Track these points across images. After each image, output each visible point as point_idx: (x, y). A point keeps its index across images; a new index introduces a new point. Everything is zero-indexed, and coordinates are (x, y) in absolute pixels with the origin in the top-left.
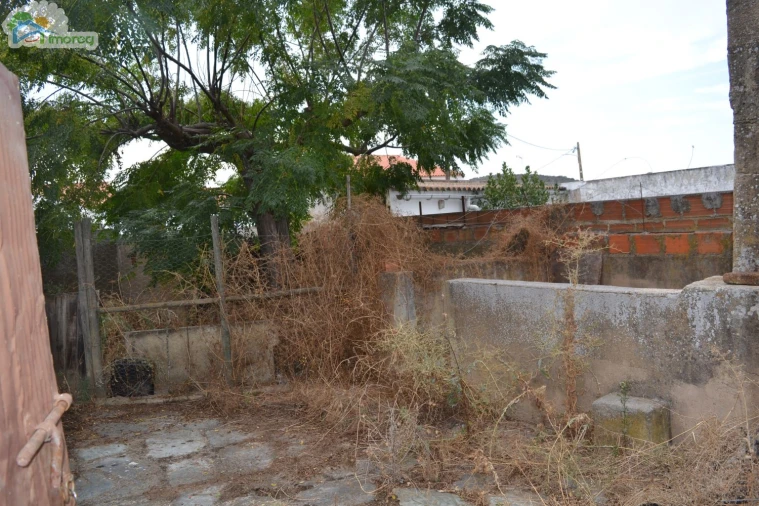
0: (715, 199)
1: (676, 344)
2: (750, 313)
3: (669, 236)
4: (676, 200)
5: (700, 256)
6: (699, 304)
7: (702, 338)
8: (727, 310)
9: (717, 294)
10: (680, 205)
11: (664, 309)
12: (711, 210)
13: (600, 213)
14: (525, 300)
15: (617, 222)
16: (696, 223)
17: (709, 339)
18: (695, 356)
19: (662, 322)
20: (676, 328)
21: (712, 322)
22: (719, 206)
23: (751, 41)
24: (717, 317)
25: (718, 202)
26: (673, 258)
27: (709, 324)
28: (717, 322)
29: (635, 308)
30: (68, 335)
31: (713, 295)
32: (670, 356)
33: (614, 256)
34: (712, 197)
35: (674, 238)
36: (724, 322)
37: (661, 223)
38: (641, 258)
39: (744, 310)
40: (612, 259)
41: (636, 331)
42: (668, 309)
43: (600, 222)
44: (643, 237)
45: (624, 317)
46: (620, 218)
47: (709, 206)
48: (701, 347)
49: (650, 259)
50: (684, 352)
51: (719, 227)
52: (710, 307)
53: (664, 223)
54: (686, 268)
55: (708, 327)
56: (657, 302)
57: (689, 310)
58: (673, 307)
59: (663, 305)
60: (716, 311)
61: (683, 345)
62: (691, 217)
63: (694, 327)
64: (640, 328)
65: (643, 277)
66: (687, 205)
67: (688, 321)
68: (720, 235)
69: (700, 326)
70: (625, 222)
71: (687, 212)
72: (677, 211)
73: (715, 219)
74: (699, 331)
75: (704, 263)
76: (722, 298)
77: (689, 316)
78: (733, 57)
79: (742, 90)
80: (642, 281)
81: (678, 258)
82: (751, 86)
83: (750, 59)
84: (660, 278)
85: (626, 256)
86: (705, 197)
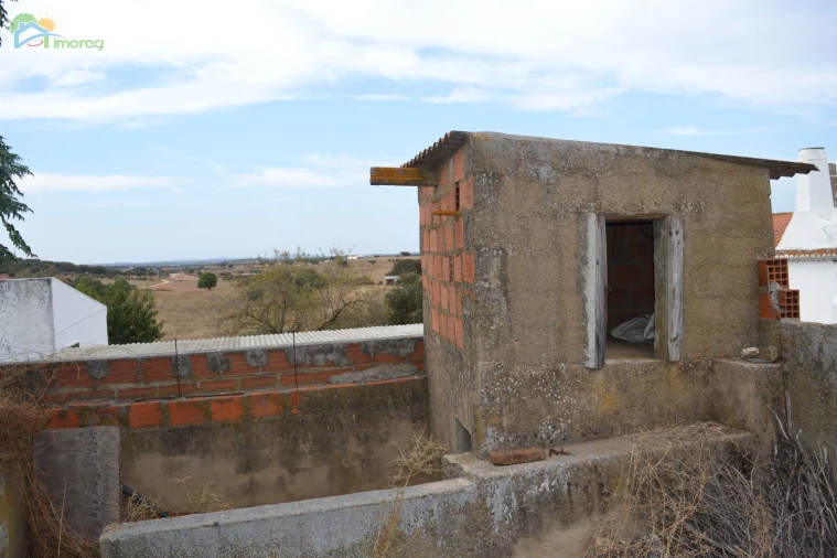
0: (261, 356)
1: (476, 536)
2: (541, 490)
3: (217, 401)
4: (214, 358)
5: (256, 420)
6: (498, 492)
7: (500, 523)
8: (523, 491)
9: (512, 479)
10: (218, 363)
11: (463, 505)
12: (256, 368)
13: (102, 374)
14: (274, 535)
15: (131, 386)
16: (239, 382)
17: (507, 522)
18: (496, 542)
19: (462, 518)
20: (475, 520)
21: (509, 505)
22: (265, 363)
23: (496, 244)
24: (515, 500)
25: (264, 359)
26: (223, 426)
27: (507, 508)
28: (515, 504)
29: (432, 511)
31: (509, 480)
32: (472, 550)
33: (138, 431)
34: (258, 354)
35: (222, 402)
36: (520, 503)
37: (194, 384)
38: (179, 431)
39: (536, 488)
40: (134, 435)
41: (434, 535)
42: (467, 503)
43: (101, 387)
44: (179, 404)
45: (420, 524)
46: (136, 380)
47: (254, 364)
48: (499, 531)
49: (192, 430)
50: (485, 541)
51: (265, 386)
52: (508, 492)
53: (198, 385)
54: (240, 435)
55: (505, 511)
56: (456, 499)
57: (488, 500)
58: (472, 500)
59: (462, 500)
60: (513, 494)
61: (484, 536)
62: (232, 377)
63: (493, 514)
64: (438, 531)
65: (182, 453)
66: (228, 363)
67: (487, 509)
68: (278, 395)
69: (499, 510)
70: (143, 386)
71: (228, 370)
72: (215, 370)
73: (260, 378)
74: (498, 517)
75: (261, 427)
76: (517, 482)
77: (488, 505)
78: (480, 255)
79: (487, 285)
80: (179, 458)
81: (228, 425)
82: (495, 283)
83: (495, 260)
84: (206, 451)
85: (156, 429)
86: (249, 354)
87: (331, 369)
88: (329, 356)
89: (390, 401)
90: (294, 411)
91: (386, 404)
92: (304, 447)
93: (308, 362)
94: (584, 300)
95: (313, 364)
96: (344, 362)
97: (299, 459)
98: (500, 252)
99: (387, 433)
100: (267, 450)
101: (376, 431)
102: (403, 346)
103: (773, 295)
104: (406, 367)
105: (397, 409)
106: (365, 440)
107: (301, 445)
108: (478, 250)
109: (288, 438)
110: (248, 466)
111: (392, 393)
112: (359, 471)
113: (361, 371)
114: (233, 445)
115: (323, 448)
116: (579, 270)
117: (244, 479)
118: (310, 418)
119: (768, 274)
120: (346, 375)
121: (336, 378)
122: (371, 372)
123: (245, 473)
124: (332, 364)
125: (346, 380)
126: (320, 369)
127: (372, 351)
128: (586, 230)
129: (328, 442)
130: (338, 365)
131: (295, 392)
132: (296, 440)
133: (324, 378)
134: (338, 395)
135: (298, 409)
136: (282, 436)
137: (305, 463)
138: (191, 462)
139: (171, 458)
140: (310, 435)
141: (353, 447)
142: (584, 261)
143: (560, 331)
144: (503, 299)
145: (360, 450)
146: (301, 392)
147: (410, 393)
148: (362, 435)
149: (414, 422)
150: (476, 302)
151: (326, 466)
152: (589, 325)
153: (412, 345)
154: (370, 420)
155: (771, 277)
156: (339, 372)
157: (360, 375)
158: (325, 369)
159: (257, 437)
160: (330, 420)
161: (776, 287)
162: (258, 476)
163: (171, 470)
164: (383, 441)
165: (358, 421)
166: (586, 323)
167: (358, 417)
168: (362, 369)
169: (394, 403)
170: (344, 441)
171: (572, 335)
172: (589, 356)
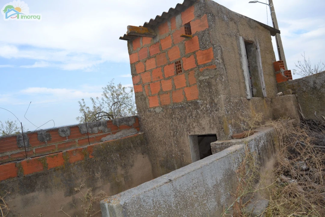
0: (67, 131)
3: (50, 157)
4: (41, 134)
5: (72, 164)
9: (255, 140)
10: (44, 137)
12: (65, 138)
16: (57, 146)
22: (69, 134)
25: (68, 132)
26: (55, 171)
34: (65, 130)
35: (52, 157)
37: (32, 151)
38: (30, 177)
44: (28, 162)
47: (64, 135)
49: (37, 176)
51: (70, 147)
52: (255, 146)
53: (34, 151)
54: (65, 175)
62: (53, 144)
65: (33, 191)
66: (50, 136)
71: (49, 141)
72: (42, 141)
73: (68, 143)
75: (75, 168)
78: (214, 48)
79: (218, 62)
80: (32, 194)
81: (58, 170)
82: (220, 61)
83: (219, 51)
84: (47, 187)
85: (15, 179)
86: (61, 130)
87: (101, 134)
88: (100, 128)
89: (132, 146)
90: (90, 157)
91: (130, 147)
92: (98, 175)
93: (90, 132)
94: (243, 71)
95: (93, 133)
96: (107, 130)
97: (96, 182)
98: (220, 48)
99: (133, 161)
100: (80, 180)
101: (128, 161)
102: (130, 120)
103: (282, 73)
104: (133, 130)
105: (135, 149)
106: (124, 166)
107: (96, 174)
108: (213, 46)
109: (90, 171)
110: (71, 192)
111: (132, 142)
112: (124, 183)
113: (114, 134)
114: (62, 181)
115: (107, 173)
116: (240, 59)
117: (70, 199)
118: (98, 159)
119: (280, 66)
120: (108, 137)
121: (104, 139)
122: (119, 134)
123: (70, 196)
124: (102, 132)
125: (109, 138)
126: (96, 135)
127: (118, 123)
128: (239, 43)
129: (108, 170)
130: (104, 132)
131: (89, 147)
132: (93, 173)
133: (99, 139)
134: (110, 146)
135: (92, 155)
136: (86, 171)
137: (99, 184)
138: (39, 195)
139: (26, 195)
140: (100, 168)
141: (120, 171)
142: (240, 55)
143: (239, 83)
144: (224, 67)
145: (123, 172)
146: (92, 147)
147: (139, 141)
148: (123, 164)
149: (143, 154)
150: (216, 69)
151: (109, 184)
152: (246, 81)
153: (133, 119)
154: (125, 156)
155: (281, 67)
156: (105, 136)
157: (115, 136)
158: (99, 135)
159: (74, 174)
160: (108, 158)
161: (282, 70)
162: (77, 196)
163: (27, 203)
164: (132, 166)
165: (120, 158)
166: (245, 81)
167: (120, 155)
168: (115, 133)
169: (134, 146)
170: (115, 168)
171: (242, 85)
172: (248, 94)
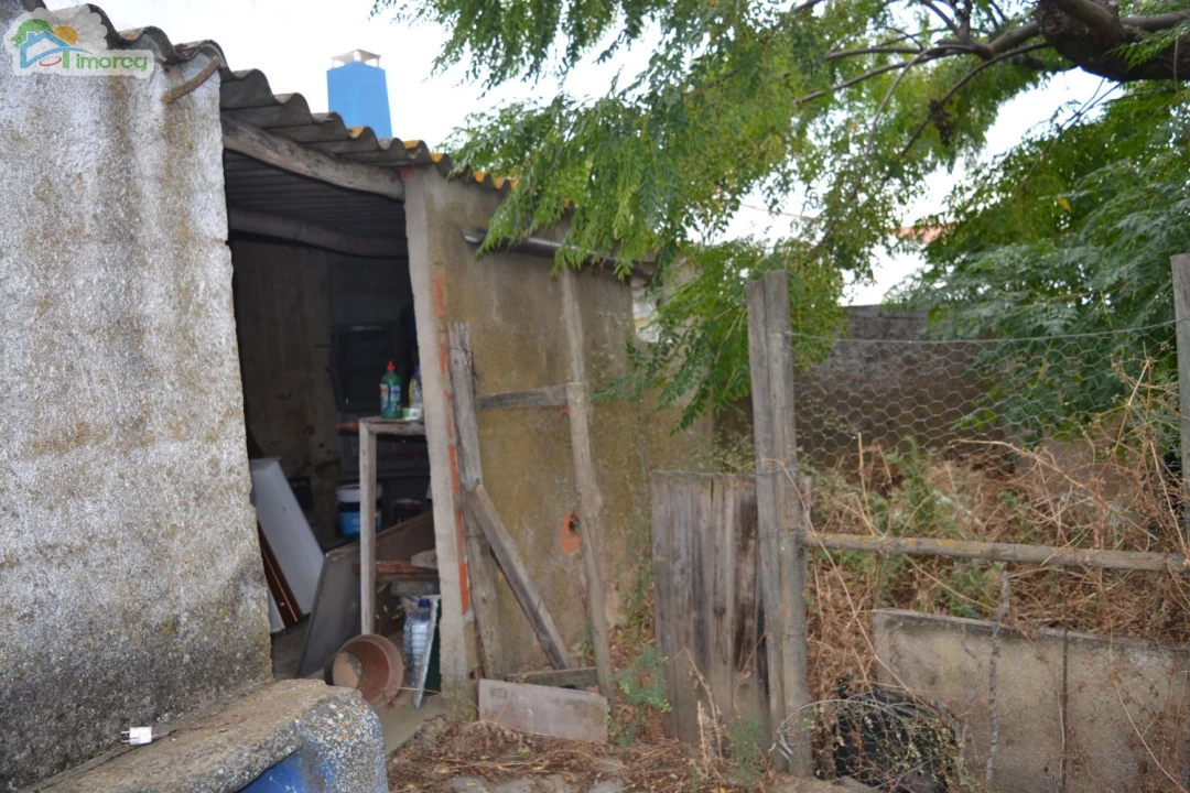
30: (737, 583)
